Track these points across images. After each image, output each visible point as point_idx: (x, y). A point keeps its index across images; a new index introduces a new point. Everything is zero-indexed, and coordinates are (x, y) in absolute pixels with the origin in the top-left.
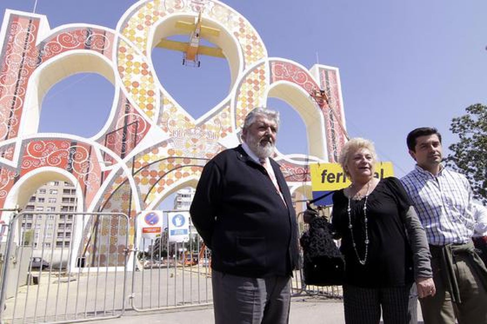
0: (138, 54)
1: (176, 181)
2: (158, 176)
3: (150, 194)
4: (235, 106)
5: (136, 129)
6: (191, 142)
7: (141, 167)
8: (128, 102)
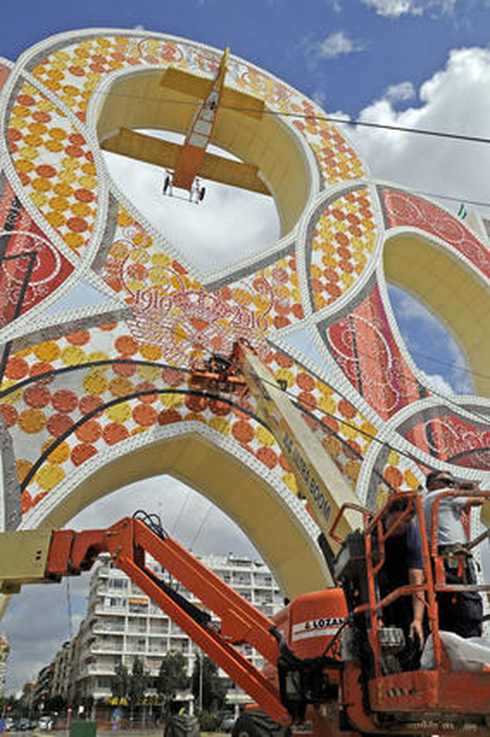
0: (63, 115)
1: (135, 432)
2: (77, 410)
3: (45, 464)
4: (308, 259)
5: (30, 271)
6: (188, 328)
7: (27, 377)
8: (19, 204)
